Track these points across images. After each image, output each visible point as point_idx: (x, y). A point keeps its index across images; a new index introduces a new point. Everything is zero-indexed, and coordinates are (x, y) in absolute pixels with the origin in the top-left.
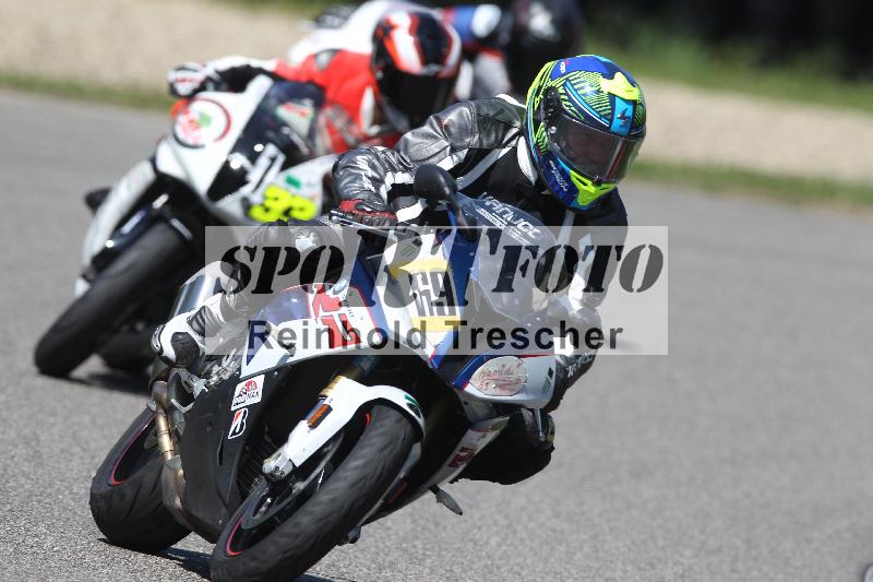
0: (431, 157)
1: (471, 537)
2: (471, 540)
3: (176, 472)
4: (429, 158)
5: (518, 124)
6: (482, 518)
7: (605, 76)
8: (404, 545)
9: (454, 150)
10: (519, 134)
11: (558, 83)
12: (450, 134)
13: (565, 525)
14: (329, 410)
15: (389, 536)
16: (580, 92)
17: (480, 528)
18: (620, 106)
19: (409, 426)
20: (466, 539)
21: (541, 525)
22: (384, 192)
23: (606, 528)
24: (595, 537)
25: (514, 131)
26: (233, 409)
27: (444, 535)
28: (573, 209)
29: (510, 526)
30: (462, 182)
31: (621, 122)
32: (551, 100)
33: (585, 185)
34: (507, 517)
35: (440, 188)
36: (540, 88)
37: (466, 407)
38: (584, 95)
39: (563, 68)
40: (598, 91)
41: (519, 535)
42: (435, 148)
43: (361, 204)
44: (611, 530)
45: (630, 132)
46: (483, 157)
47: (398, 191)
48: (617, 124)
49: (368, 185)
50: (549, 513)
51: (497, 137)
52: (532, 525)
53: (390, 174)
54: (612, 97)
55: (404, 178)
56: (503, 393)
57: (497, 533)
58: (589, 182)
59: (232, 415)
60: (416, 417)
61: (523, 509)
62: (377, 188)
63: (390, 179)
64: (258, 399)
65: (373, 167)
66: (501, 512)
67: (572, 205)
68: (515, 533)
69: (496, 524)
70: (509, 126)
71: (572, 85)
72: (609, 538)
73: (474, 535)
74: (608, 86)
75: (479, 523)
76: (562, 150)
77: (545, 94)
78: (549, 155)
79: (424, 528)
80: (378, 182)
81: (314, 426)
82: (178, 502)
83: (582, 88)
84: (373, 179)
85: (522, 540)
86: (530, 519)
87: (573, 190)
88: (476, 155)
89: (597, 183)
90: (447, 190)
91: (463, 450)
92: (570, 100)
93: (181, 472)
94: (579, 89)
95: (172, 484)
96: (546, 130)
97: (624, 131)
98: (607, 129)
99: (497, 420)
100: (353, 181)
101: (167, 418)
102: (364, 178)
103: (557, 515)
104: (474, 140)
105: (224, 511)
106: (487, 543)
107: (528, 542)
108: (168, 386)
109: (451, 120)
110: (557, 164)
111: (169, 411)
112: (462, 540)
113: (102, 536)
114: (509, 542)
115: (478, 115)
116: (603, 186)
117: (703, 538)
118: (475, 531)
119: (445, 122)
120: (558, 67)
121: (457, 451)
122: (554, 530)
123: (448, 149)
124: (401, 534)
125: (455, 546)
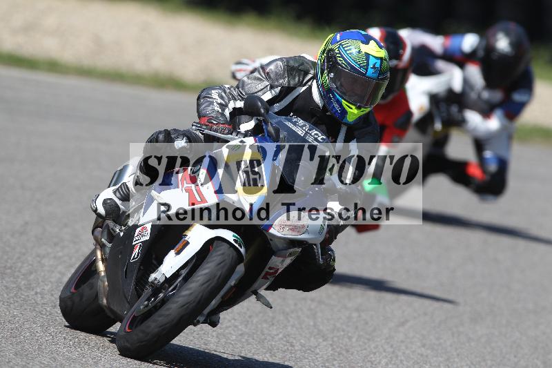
0: (258, 92)
1: (369, 359)
2: (369, 361)
3: (104, 283)
4: (256, 93)
5: (312, 72)
6: (376, 347)
7: (363, 42)
8: (327, 364)
9: (272, 87)
10: (313, 78)
11: (335, 47)
12: (270, 78)
13: (429, 352)
14: (187, 243)
15: (317, 358)
16: (348, 52)
17: (375, 354)
18: (372, 61)
19: (235, 253)
20: (366, 360)
21: (414, 352)
22: (227, 112)
23: (455, 353)
24: (448, 359)
25: (310, 76)
26: (134, 244)
27: (352, 358)
28: (345, 124)
29: (393, 352)
30: (277, 107)
31: (372, 71)
32: (331, 57)
33: (351, 109)
34: (392, 346)
35: (258, 109)
36: (325, 50)
37: (271, 242)
38: (350, 54)
39: (338, 38)
40: (359, 52)
41: (399, 358)
42: (260, 87)
43: (211, 119)
44: (458, 355)
45: (378, 76)
46: (290, 92)
47: (236, 112)
48: (370, 72)
49: (217, 108)
50: (419, 344)
51: (299, 79)
52: (407, 352)
53: (232, 102)
54: (367, 55)
55: (240, 104)
56: (294, 234)
57: (386, 357)
58: (353, 107)
59: (133, 248)
60: (239, 248)
61: (402, 342)
62: (223, 110)
63: (232, 105)
64: (147, 238)
65: (222, 97)
66: (388, 343)
67: (344, 121)
68: (397, 357)
69: (385, 351)
70: (306, 73)
71: (344, 48)
72: (456, 360)
73: (371, 358)
74: (365, 48)
75: (374, 351)
76: (337, 88)
77: (327, 54)
78: (329, 91)
79: (340, 354)
80: (223, 106)
81: (178, 253)
82: (105, 301)
83: (350, 49)
84: (221, 105)
85: (401, 361)
86: (407, 348)
87: (344, 112)
88: (286, 91)
89: (359, 108)
90: (262, 111)
91: (270, 268)
92: (342, 57)
93: (107, 283)
94: (348, 50)
95: (102, 291)
96: (328, 75)
97: (375, 76)
98: (364, 75)
99: (291, 250)
100: (209, 105)
101: (101, 251)
102: (215, 104)
103: (424, 346)
104: (284, 82)
105: (127, 305)
106: (379, 363)
107: (405, 363)
108: (102, 232)
109: (271, 70)
110: (334, 96)
111: (103, 246)
112: (364, 361)
113: (67, 324)
114: (393, 362)
115: (288, 66)
116: (362, 109)
117: (516, 360)
118: (372, 356)
119: (267, 70)
120: (335, 37)
121: (266, 269)
122: (422, 355)
123: (269, 87)
124: (325, 357)
125: (359, 365)
